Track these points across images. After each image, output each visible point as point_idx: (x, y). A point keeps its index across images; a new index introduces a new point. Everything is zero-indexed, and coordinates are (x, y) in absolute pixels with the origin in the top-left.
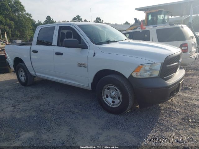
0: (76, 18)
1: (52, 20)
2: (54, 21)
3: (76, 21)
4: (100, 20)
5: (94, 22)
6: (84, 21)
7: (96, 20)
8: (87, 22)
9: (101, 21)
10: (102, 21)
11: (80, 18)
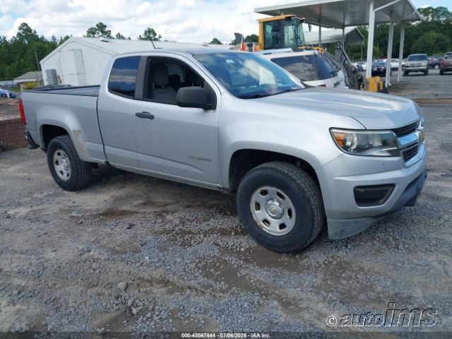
0: (97, 30)
1: (35, 32)
2: (40, 36)
3: (96, 36)
4: (155, 34)
5: (141, 38)
6: (115, 37)
7: (145, 34)
8: (123, 38)
9: (157, 37)
10: (160, 37)
11: (107, 29)
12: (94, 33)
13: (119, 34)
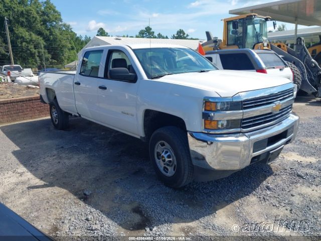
0: (145, 31)
3: (144, 35)
4: (184, 34)
5: (174, 37)
6: (157, 36)
7: (177, 34)
8: (162, 37)
9: (185, 36)
10: (187, 36)
11: (152, 31)
12: (143, 34)
13: (159, 34)
